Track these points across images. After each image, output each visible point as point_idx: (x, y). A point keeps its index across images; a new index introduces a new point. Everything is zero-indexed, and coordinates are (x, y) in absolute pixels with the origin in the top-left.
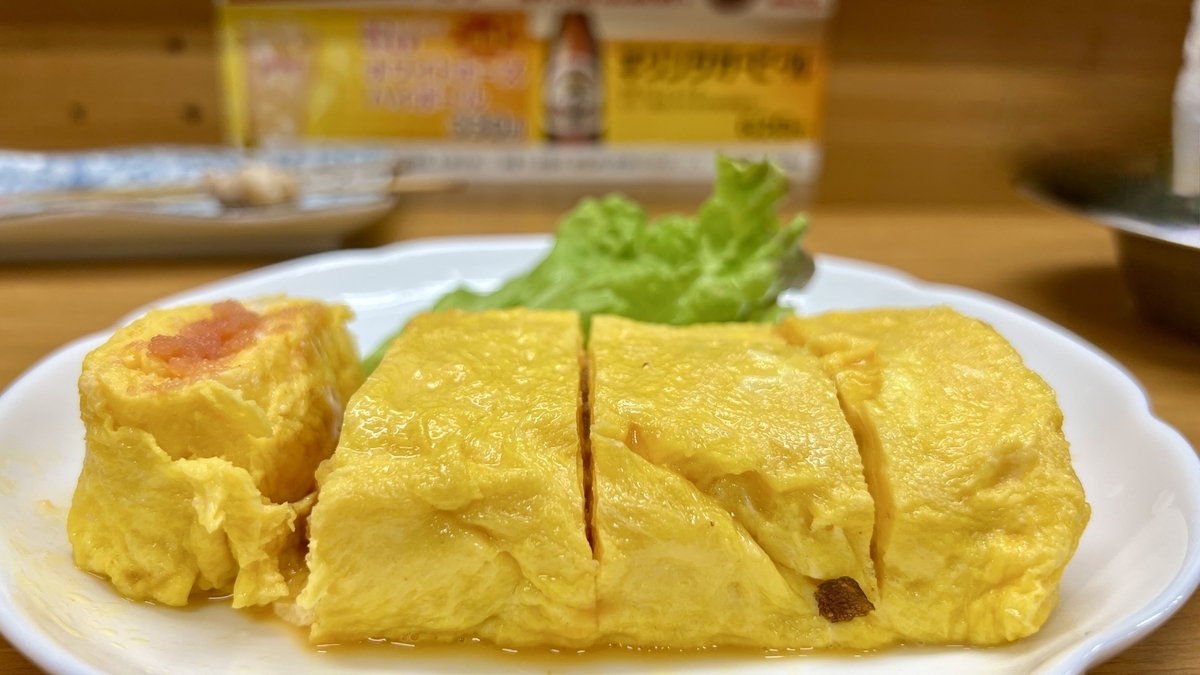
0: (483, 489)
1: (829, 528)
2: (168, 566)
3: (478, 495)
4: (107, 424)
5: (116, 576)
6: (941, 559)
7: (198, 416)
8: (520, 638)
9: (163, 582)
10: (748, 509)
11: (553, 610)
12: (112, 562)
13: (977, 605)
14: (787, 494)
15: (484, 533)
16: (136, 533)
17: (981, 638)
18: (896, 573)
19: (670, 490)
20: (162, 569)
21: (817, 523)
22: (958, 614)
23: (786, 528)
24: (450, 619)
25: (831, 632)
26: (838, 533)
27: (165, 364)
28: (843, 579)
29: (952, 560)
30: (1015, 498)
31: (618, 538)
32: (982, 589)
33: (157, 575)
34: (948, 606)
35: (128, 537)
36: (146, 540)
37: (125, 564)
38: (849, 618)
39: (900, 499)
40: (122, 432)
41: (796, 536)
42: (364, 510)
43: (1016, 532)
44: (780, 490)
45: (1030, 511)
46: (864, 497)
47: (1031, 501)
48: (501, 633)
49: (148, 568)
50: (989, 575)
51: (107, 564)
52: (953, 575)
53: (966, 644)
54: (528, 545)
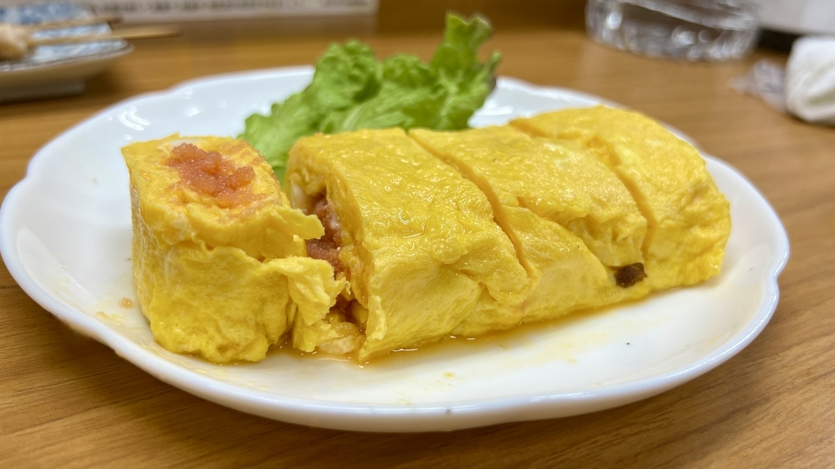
0: (468, 248)
1: (625, 239)
2: (251, 335)
3: (466, 252)
4: (203, 247)
5: (210, 350)
6: (674, 245)
7: (269, 231)
8: (477, 330)
9: (249, 347)
10: (586, 234)
11: (501, 311)
12: (207, 343)
13: (690, 266)
14: (605, 224)
15: (468, 274)
16: (228, 318)
17: (691, 282)
18: (653, 256)
19: (556, 232)
20: (246, 339)
21: (621, 237)
22: (681, 272)
23: (605, 242)
24: (445, 327)
25: (624, 293)
26: (630, 241)
27: (213, 198)
28: (634, 265)
29: (679, 244)
30: (704, 208)
31: (537, 263)
32: (692, 257)
33: (244, 344)
34: (677, 268)
35: (222, 323)
36: (234, 322)
37: (219, 340)
38: (633, 283)
39: (658, 216)
40: (216, 250)
41: (610, 245)
42: (403, 273)
43: (705, 225)
44: (603, 222)
45: (711, 214)
46: (642, 220)
47: (711, 209)
48: (467, 330)
49: (237, 340)
50: (696, 250)
51: (204, 344)
52: (679, 252)
53: (683, 286)
54: (495, 275)
